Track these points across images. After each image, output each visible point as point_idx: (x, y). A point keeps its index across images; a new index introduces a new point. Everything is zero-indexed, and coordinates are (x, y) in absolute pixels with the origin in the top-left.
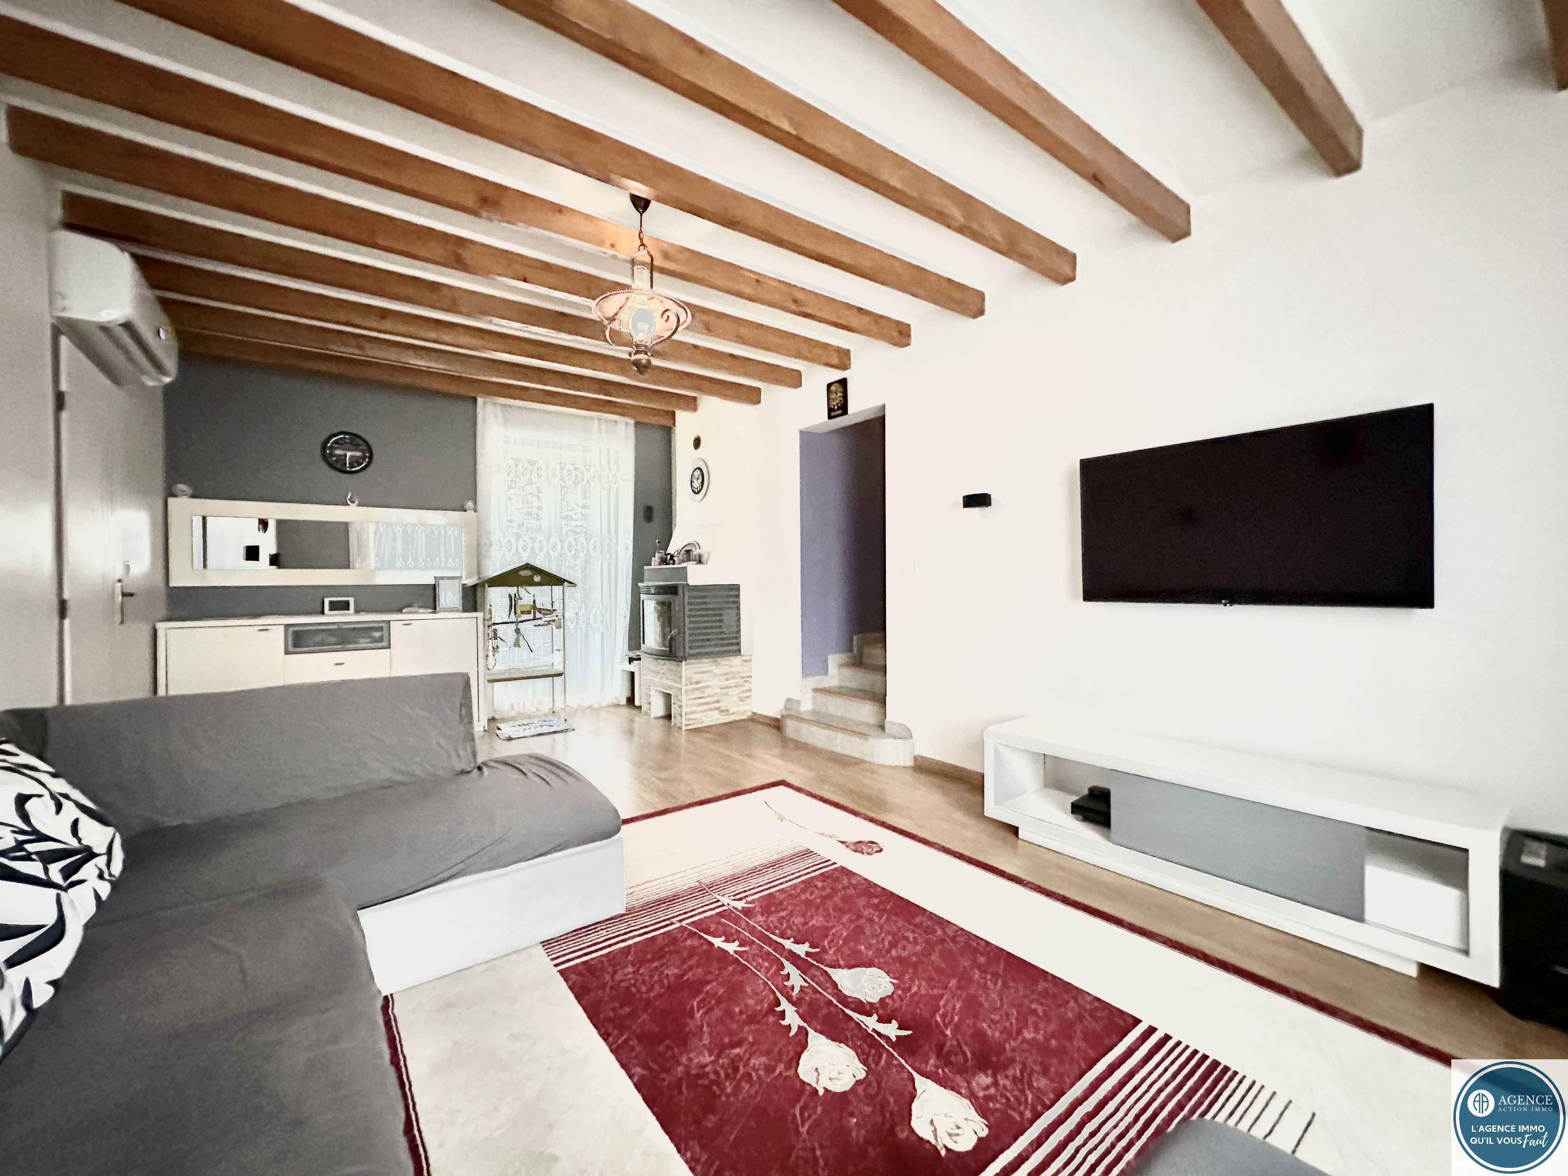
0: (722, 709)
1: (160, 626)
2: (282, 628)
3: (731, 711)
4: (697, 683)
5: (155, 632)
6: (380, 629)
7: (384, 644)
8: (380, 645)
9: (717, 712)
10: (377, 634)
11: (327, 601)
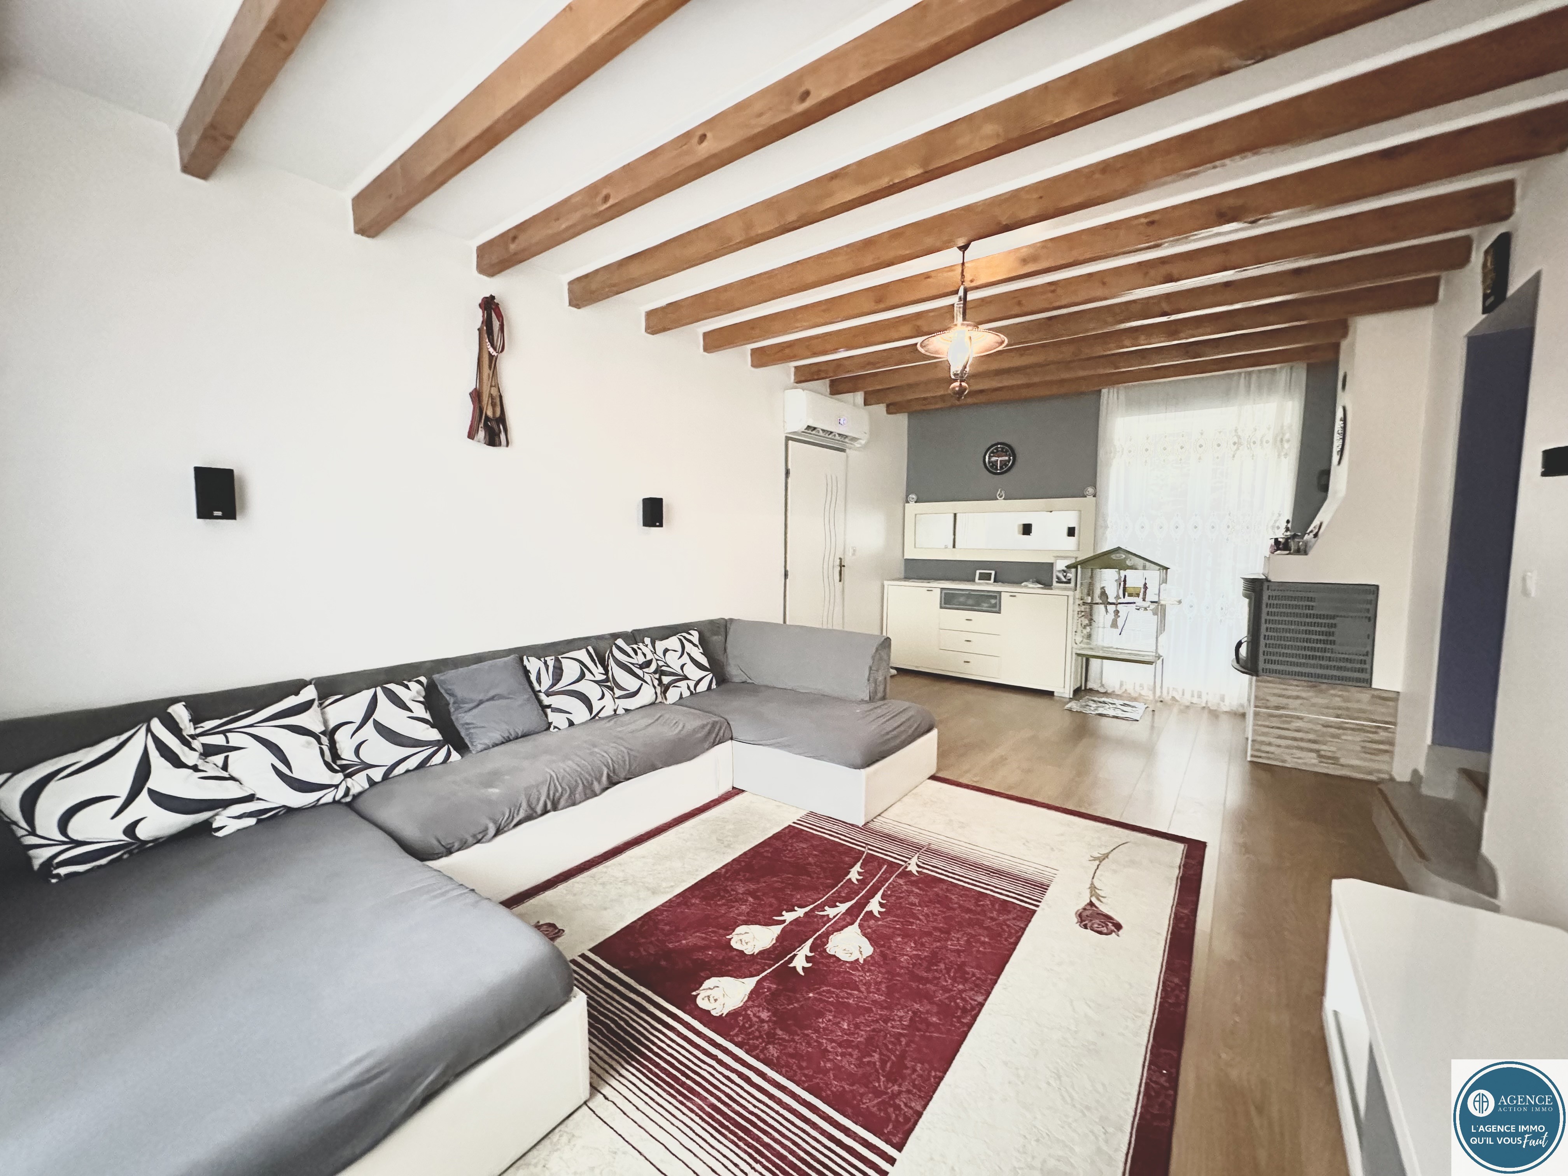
0: (1323, 753)
1: (886, 583)
2: (939, 590)
3: (1343, 761)
4: (1277, 708)
5: (883, 586)
6: (995, 597)
7: (997, 609)
8: (994, 609)
9: (1314, 755)
10: (993, 601)
11: (978, 572)
